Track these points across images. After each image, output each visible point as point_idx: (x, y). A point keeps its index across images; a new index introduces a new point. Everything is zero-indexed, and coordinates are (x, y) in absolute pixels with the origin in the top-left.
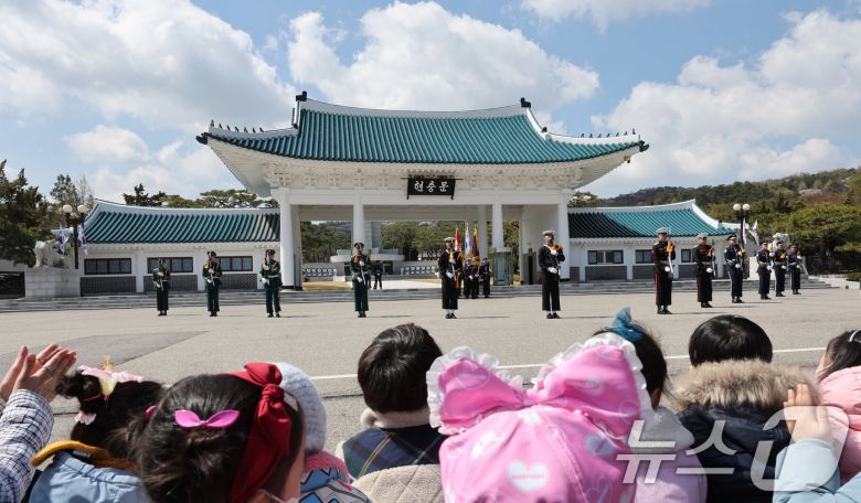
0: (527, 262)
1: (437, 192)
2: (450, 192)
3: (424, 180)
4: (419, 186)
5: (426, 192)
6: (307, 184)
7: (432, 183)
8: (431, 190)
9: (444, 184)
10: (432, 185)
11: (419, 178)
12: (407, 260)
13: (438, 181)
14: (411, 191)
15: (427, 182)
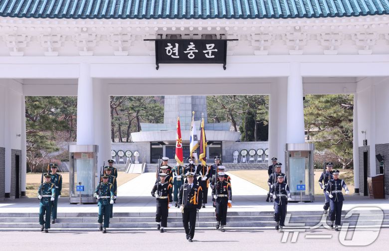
0: (362, 156)
1: (200, 59)
2: (221, 57)
4: (172, 50)
5: (183, 59)
6: (12, 50)
7: (192, 46)
8: (191, 56)
9: (210, 48)
10: (191, 49)
11: (173, 39)
12: (250, 138)
13: (201, 44)
14: (162, 57)
15: (184, 44)
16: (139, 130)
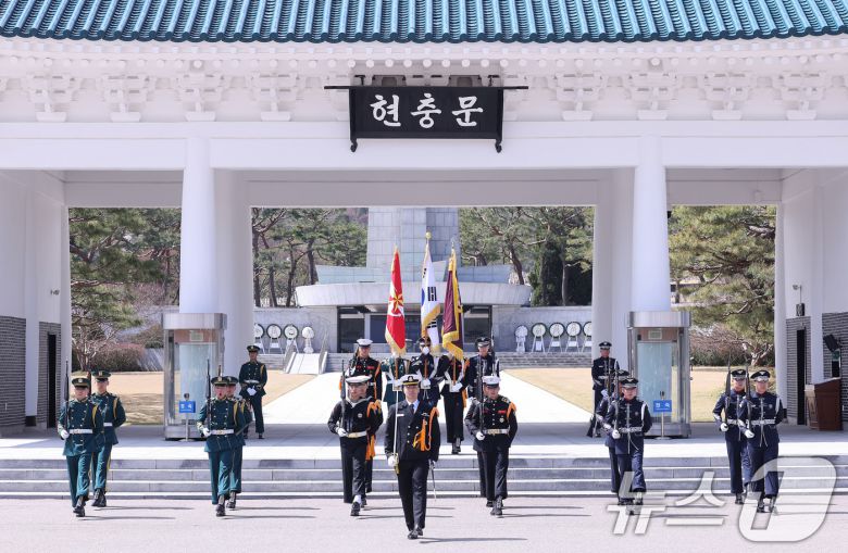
1: (446, 128)
2: (490, 125)
3: (398, 91)
4: (386, 109)
5: (410, 129)
6: (42, 108)
7: (428, 100)
8: (426, 122)
9: (467, 105)
10: (427, 106)
11: (389, 86)
12: (553, 299)
13: (447, 97)
14: (363, 125)
15: (410, 96)
16: (313, 279)
